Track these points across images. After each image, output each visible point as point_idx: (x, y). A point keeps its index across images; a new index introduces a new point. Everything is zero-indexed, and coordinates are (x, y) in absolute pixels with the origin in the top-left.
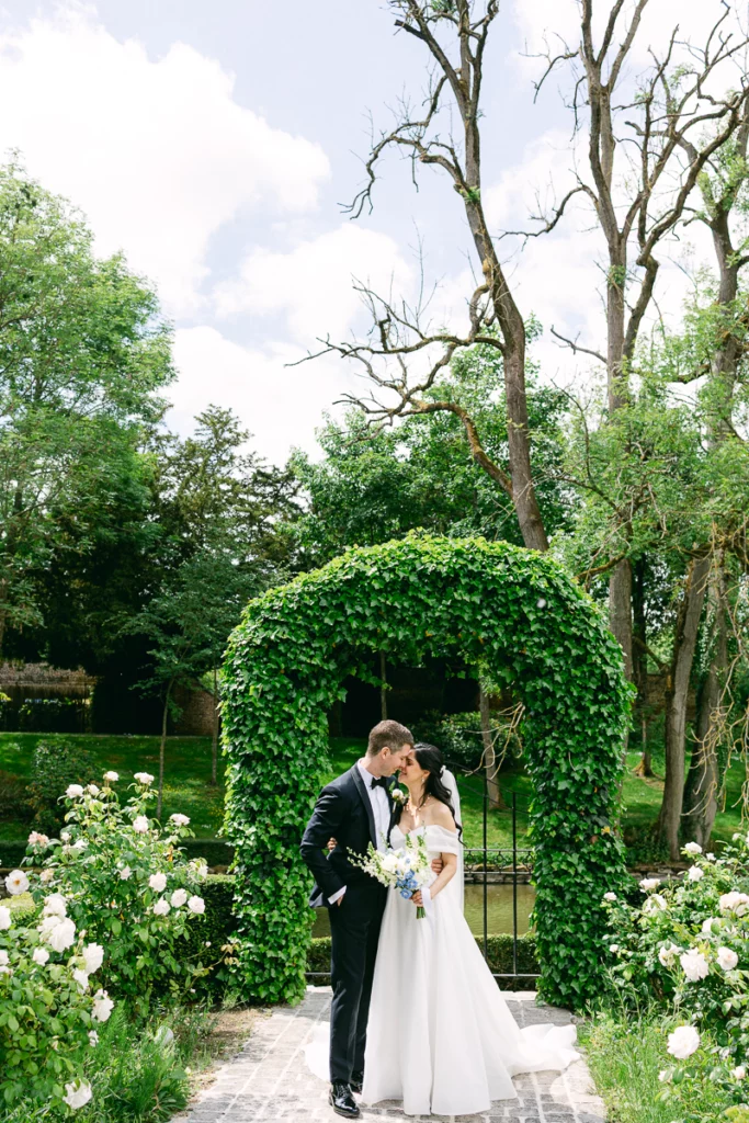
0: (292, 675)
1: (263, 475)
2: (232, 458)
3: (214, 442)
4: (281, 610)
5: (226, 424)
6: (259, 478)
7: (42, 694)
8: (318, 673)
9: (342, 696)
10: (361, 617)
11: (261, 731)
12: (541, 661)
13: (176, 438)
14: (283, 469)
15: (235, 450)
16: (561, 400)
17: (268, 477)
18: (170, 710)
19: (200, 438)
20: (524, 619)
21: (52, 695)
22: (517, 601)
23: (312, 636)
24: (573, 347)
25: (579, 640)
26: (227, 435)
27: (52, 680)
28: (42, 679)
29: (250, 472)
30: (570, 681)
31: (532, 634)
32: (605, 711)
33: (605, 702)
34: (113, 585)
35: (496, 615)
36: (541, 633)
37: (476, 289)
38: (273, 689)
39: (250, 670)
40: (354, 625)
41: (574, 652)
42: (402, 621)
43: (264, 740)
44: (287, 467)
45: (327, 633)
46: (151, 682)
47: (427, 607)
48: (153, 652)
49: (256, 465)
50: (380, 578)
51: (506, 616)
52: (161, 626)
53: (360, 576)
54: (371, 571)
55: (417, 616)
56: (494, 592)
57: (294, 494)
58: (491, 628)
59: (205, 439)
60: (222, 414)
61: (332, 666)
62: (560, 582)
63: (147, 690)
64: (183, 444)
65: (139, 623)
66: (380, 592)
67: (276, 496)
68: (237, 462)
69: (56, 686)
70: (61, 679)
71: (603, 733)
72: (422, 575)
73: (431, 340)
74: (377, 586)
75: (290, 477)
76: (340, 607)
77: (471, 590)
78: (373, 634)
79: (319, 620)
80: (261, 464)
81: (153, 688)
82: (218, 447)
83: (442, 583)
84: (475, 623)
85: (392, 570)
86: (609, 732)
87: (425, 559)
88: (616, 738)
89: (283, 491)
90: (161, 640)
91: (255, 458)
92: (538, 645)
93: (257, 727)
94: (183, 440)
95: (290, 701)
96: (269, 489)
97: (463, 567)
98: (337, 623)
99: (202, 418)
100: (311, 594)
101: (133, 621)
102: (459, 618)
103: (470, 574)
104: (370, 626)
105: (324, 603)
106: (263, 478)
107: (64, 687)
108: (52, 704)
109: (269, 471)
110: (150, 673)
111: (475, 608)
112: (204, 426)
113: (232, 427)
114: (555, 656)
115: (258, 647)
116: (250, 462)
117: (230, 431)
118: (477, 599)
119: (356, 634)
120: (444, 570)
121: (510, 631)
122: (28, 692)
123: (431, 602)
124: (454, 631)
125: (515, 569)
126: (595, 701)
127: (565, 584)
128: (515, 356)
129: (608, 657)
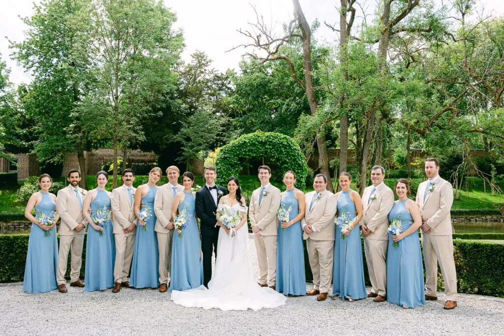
0: (231, 165)
1: (217, 77)
2: (205, 70)
3: (198, 65)
4: (227, 150)
5: (203, 57)
6: (216, 78)
7: (138, 161)
8: (236, 164)
9: (241, 168)
10: (245, 151)
11: (224, 177)
12: (286, 160)
13: (184, 64)
14: (225, 74)
15: (207, 68)
16: (325, 52)
17: (219, 77)
18: (188, 168)
19: (193, 63)
20: (282, 151)
21: (142, 161)
22: (280, 147)
23: (234, 156)
24: (333, 29)
25: (294, 156)
26: (203, 62)
27: (141, 156)
28: (137, 155)
29: (212, 76)
30: (292, 164)
31: (284, 155)
32: (299, 171)
33: (299, 169)
34: (165, 123)
35: (275, 150)
36: (286, 154)
37: (290, 21)
38: (226, 168)
39: (221, 163)
40: (244, 153)
41: (293, 158)
42: (255, 152)
43: (225, 179)
44: (227, 73)
45: (238, 155)
46: (182, 158)
47: (260, 149)
48: (183, 148)
49: (215, 73)
50: (249, 142)
51: (278, 150)
52: (185, 139)
53: (245, 142)
54: (247, 141)
55: (258, 151)
56: (275, 145)
57: (229, 83)
58: (274, 153)
59: (195, 64)
60: (201, 54)
61: (239, 162)
62: (290, 143)
63: (180, 161)
64: (187, 66)
65: (177, 138)
66: (249, 146)
67: (223, 84)
68: (207, 72)
69: (143, 158)
70: (144, 156)
71: (299, 176)
72: (259, 142)
73: (275, 41)
74: (249, 144)
75: (227, 78)
76: (241, 149)
77: (270, 145)
78: (249, 155)
79: (236, 152)
80: (217, 73)
81: (183, 160)
82: (200, 67)
83: (263, 144)
84: (271, 152)
85: (252, 141)
86: (301, 176)
87: (259, 138)
88: (302, 177)
89: (225, 82)
90: (185, 144)
91: (214, 70)
92: (285, 157)
93: (223, 176)
94: (186, 64)
95: (230, 170)
96: (220, 82)
97: (268, 140)
98: (240, 153)
99: (193, 55)
100: (234, 146)
101: (175, 137)
102: (267, 151)
103: (270, 141)
104: (248, 153)
105: (237, 148)
106: (217, 78)
107: (146, 158)
108: (142, 165)
109: (220, 75)
110: (181, 155)
111: (271, 149)
112: (195, 59)
113: (205, 59)
114: (289, 159)
115: (222, 159)
116: (212, 72)
117: (204, 60)
118: (271, 147)
119: (244, 155)
120: (263, 141)
121: (279, 154)
122: (133, 161)
123: (261, 148)
124: (266, 154)
125: (280, 140)
126: (298, 169)
127: (292, 143)
128: (307, 41)
129: (300, 160)
